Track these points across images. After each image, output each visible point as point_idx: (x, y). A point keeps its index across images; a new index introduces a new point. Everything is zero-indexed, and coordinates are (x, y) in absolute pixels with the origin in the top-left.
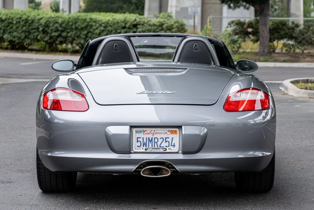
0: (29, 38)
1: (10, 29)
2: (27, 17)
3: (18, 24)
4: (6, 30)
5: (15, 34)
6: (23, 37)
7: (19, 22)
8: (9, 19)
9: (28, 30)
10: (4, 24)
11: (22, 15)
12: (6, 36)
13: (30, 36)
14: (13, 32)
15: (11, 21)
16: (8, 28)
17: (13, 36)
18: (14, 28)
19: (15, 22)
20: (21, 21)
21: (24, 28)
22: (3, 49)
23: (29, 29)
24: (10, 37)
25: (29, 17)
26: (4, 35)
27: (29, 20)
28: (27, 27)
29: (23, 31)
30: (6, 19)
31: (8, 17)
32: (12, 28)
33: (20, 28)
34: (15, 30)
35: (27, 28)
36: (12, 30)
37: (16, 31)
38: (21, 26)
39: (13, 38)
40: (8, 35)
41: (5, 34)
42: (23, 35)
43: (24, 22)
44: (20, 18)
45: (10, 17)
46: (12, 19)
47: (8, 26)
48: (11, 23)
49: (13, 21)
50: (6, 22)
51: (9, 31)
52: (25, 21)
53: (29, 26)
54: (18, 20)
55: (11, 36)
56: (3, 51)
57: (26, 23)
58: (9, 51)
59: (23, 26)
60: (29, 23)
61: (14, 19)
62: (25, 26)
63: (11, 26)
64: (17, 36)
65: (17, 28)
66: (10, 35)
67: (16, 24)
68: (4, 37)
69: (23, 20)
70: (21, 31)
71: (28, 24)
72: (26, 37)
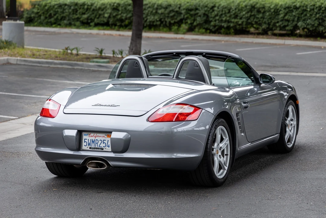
0: (323, 26)
1: (304, 16)
2: (320, 4)
3: (312, 11)
4: (300, 17)
5: (309, 21)
6: (316, 25)
7: (313, 9)
8: (303, 7)
9: (321, 17)
10: (298, 11)
11: (316, 3)
12: (300, 24)
13: (323, 24)
14: (307, 19)
15: (305, 8)
16: (303, 15)
17: (307, 24)
18: (308, 15)
19: (309, 10)
20: (315, 8)
21: (318, 16)
22: (297, 37)
23: (323, 17)
24: (304, 24)
25: (322, 4)
26: (298, 22)
27: (323, 7)
28: (320, 14)
29: (316, 19)
30: (300, 7)
31: (303, 4)
32: (306, 15)
33: (314, 16)
34: (309, 17)
35: (320, 16)
36: (306, 17)
37: (309, 19)
38: (315, 13)
39: (307, 25)
40: (302, 23)
41: (300, 21)
42: (317, 23)
43: (317, 9)
44: (314, 5)
45: (304, 4)
46: (307, 6)
47: (302, 14)
48: (306, 10)
49: (307, 8)
50: (300, 10)
51: (303, 18)
52: (319, 8)
53: (323, 13)
54: (312, 7)
55: (306, 24)
56: (297, 38)
57: (320, 10)
58: (303, 39)
59: (317, 13)
60: (323, 10)
61: (308, 7)
62: (319, 13)
63: (305, 13)
64: (311, 24)
65: (311, 15)
66: (304, 23)
67: (310, 11)
68: (298, 25)
69: (317, 7)
70: (314, 18)
71: (321, 11)
72: (319, 24)
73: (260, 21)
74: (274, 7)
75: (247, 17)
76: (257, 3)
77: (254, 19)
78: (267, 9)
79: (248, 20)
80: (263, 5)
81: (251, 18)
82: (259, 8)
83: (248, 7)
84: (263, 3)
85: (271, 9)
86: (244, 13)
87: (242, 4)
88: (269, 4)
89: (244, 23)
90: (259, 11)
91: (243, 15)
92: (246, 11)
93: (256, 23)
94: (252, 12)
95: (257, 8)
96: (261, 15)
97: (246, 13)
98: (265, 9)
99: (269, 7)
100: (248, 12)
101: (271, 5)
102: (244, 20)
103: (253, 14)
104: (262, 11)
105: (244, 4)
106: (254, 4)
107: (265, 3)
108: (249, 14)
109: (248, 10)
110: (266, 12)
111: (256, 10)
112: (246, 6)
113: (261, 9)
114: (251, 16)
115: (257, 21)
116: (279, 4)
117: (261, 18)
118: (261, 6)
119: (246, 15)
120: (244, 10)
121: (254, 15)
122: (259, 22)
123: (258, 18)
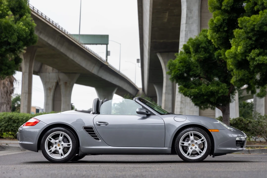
73: (15, 128)
74: (26, 119)
75: (6, 126)
76: (13, 116)
77: (11, 127)
78: (20, 120)
79: (6, 128)
80: (18, 117)
81: (8, 127)
82: (15, 120)
83: (6, 119)
84: (17, 116)
85: (24, 120)
86: (3, 123)
87: (2, 117)
88: (22, 117)
89: (3, 130)
90: (14, 122)
91: (2, 124)
92: (5, 122)
93: (12, 130)
94: (9, 123)
95: (13, 119)
96: (16, 125)
97: (4, 123)
98: (19, 120)
99: (22, 119)
100: (6, 123)
101: (23, 118)
102: (3, 128)
103: (10, 123)
104: (17, 122)
105: (3, 117)
106: (11, 116)
107: (19, 117)
108: (7, 124)
109: (6, 121)
110: (20, 122)
111: (12, 121)
112: (5, 118)
113: (16, 121)
114: (8, 125)
115: (12, 128)
116: (29, 117)
117: (16, 126)
118: (16, 118)
119: (5, 125)
120: (3, 121)
121: (11, 125)
122: (14, 130)
123: (14, 127)
